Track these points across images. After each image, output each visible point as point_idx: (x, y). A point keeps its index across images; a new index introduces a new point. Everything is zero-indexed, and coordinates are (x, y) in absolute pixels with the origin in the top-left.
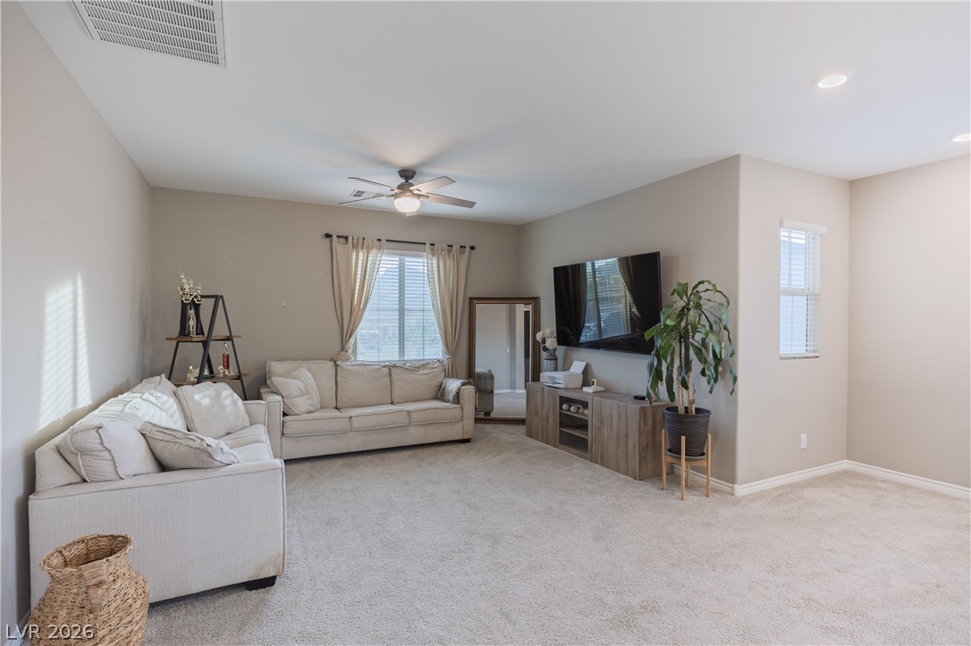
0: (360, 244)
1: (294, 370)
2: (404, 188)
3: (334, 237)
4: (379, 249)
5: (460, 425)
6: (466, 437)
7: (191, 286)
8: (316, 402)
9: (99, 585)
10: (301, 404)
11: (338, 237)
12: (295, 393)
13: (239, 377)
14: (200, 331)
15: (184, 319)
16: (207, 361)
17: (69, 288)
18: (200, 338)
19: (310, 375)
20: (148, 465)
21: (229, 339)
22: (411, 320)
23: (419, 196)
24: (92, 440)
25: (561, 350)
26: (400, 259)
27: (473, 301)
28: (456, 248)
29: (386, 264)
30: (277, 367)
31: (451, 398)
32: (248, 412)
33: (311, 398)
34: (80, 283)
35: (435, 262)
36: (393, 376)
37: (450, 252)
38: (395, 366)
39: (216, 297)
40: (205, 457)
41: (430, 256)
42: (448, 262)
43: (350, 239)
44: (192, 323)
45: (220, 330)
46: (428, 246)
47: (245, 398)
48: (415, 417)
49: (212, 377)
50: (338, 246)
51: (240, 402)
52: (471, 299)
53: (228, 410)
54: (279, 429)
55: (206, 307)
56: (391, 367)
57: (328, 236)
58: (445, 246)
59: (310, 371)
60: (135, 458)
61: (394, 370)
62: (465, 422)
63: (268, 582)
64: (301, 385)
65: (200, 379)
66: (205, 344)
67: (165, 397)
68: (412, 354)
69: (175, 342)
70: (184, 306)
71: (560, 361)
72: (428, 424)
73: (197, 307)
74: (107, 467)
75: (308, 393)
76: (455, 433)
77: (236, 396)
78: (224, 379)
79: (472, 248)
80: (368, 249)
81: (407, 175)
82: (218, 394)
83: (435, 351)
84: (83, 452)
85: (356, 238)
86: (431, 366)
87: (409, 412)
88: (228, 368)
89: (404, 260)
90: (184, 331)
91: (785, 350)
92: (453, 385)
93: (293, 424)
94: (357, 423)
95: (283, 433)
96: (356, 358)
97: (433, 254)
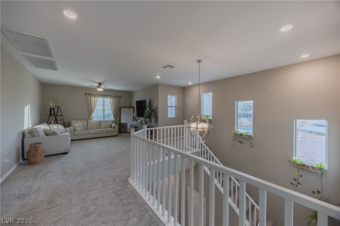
0: (94, 95)
1: (77, 122)
2: (99, 87)
3: (87, 94)
4: (98, 97)
5: (115, 133)
6: (116, 135)
7: (52, 105)
8: (82, 128)
9: (38, 147)
10: (78, 129)
12: (77, 127)
13: (64, 124)
14: (54, 114)
15: (51, 111)
16: (56, 120)
17: (28, 106)
18: (54, 115)
20: (45, 135)
21: (61, 115)
23: (102, 88)
24: (35, 130)
25: (137, 118)
27: (120, 108)
29: (100, 100)
30: (73, 121)
31: (113, 127)
32: (65, 130)
34: (29, 105)
35: (111, 99)
36: (101, 123)
37: (115, 97)
38: (101, 121)
39: (58, 107)
40: (55, 133)
42: (114, 100)
43: (91, 94)
44: (52, 112)
45: (59, 114)
46: (109, 96)
47: (65, 127)
48: (104, 131)
49: (57, 123)
50: (88, 96)
51: (64, 128)
52: (120, 107)
53: (61, 129)
54: (73, 134)
55: (56, 109)
56: (100, 122)
57: (86, 94)
58: (114, 96)
59: (81, 122)
60: (42, 134)
61: (101, 122)
63: (67, 153)
64: (78, 125)
65: (55, 123)
66: (56, 117)
67: (47, 126)
68: (106, 119)
69: (48, 116)
70: (51, 109)
71: (137, 120)
72: (107, 132)
73: (54, 109)
74: (37, 134)
75: (80, 126)
76: (113, 134)
77: (62, 126)
78: (60, 124)
79: (120, 96)
80: (96, 97)
81: (100, 84)
82: (58, 126)
83: (112, 118)
84: (33, 132)
86: (110, 121)
87: (103, 130)
88: (61, 121)
89: (104, 99)
90: (51, 114)
91: (169, 117)
92: (114, 125)
93: (76, 133)
94: (90, 132)
95: (74, 134)
96: (92, 120)
97: (111, 98)
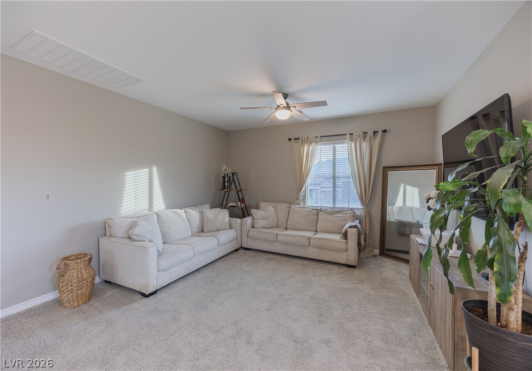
0: (308, 141)
3: (293, 139)
4: (317, 142)
5: (345, 254)
6: (350, 264)
11: (294, 139)
12: (259, 218)
13: (245, 207)
17: (145, 170)
19: (273, 210)
21: (241, 191)
22: (339, 182)
26: (334, 146)
27: (386, 169)
28: (370, 133)
32: (230, 223)
33: (269, 221)
35: (353, 145)
36: (319, 216)
37: (364, 138)
38: (322, 210)
39: (234, 173)
41: (349, 142)
43: (300, 139)
44: (227, 184)
46: (348, 136)
47: (232, 216)
48: (312, 242)
50: (296, 145)
51: (228, 218)
52: (384, 168)
54: (246, 234)
56: (318, 211)
57: (289, 139)
58: (361, 134)
59: (274, 208)
61: (320, 213)
62: (349, 253)
64: (266, 214)
70: (224, 177)
76: (342, 258)
77: (228, 215)
79: (385, 131)
80: (311, 143)
83: (354, 203)
85: (303, 138)
86: (345, 212)
88: (242, 203)
89: (335, 146)
93: (252, 233)
94: (280, 238)
95: (248, 236)
96: (304, 204)
97: (352, 140)
